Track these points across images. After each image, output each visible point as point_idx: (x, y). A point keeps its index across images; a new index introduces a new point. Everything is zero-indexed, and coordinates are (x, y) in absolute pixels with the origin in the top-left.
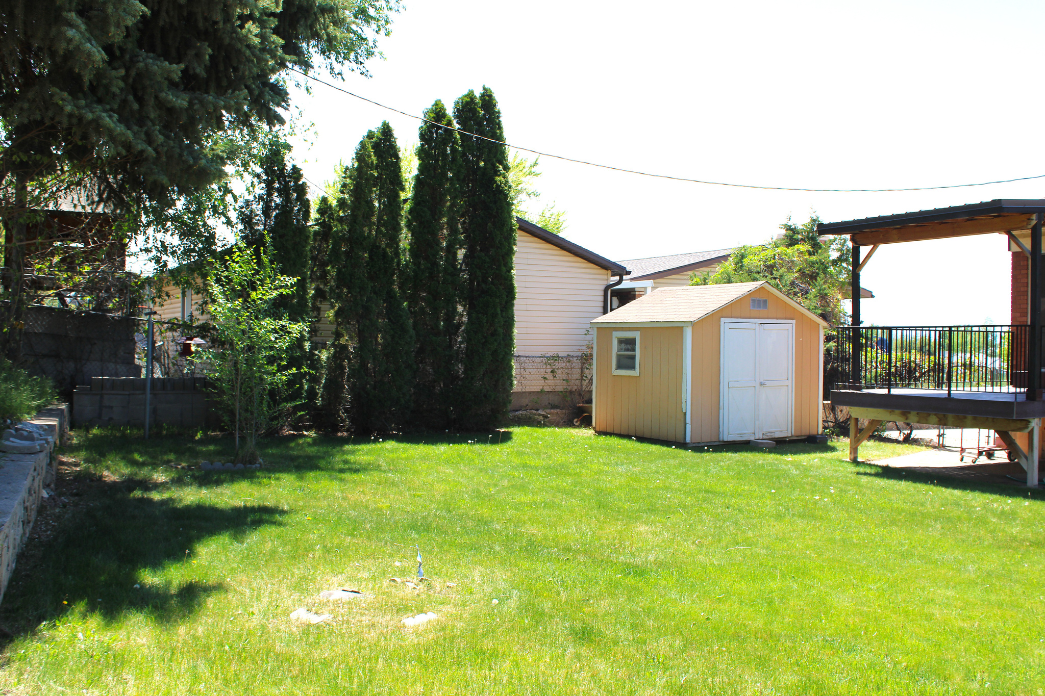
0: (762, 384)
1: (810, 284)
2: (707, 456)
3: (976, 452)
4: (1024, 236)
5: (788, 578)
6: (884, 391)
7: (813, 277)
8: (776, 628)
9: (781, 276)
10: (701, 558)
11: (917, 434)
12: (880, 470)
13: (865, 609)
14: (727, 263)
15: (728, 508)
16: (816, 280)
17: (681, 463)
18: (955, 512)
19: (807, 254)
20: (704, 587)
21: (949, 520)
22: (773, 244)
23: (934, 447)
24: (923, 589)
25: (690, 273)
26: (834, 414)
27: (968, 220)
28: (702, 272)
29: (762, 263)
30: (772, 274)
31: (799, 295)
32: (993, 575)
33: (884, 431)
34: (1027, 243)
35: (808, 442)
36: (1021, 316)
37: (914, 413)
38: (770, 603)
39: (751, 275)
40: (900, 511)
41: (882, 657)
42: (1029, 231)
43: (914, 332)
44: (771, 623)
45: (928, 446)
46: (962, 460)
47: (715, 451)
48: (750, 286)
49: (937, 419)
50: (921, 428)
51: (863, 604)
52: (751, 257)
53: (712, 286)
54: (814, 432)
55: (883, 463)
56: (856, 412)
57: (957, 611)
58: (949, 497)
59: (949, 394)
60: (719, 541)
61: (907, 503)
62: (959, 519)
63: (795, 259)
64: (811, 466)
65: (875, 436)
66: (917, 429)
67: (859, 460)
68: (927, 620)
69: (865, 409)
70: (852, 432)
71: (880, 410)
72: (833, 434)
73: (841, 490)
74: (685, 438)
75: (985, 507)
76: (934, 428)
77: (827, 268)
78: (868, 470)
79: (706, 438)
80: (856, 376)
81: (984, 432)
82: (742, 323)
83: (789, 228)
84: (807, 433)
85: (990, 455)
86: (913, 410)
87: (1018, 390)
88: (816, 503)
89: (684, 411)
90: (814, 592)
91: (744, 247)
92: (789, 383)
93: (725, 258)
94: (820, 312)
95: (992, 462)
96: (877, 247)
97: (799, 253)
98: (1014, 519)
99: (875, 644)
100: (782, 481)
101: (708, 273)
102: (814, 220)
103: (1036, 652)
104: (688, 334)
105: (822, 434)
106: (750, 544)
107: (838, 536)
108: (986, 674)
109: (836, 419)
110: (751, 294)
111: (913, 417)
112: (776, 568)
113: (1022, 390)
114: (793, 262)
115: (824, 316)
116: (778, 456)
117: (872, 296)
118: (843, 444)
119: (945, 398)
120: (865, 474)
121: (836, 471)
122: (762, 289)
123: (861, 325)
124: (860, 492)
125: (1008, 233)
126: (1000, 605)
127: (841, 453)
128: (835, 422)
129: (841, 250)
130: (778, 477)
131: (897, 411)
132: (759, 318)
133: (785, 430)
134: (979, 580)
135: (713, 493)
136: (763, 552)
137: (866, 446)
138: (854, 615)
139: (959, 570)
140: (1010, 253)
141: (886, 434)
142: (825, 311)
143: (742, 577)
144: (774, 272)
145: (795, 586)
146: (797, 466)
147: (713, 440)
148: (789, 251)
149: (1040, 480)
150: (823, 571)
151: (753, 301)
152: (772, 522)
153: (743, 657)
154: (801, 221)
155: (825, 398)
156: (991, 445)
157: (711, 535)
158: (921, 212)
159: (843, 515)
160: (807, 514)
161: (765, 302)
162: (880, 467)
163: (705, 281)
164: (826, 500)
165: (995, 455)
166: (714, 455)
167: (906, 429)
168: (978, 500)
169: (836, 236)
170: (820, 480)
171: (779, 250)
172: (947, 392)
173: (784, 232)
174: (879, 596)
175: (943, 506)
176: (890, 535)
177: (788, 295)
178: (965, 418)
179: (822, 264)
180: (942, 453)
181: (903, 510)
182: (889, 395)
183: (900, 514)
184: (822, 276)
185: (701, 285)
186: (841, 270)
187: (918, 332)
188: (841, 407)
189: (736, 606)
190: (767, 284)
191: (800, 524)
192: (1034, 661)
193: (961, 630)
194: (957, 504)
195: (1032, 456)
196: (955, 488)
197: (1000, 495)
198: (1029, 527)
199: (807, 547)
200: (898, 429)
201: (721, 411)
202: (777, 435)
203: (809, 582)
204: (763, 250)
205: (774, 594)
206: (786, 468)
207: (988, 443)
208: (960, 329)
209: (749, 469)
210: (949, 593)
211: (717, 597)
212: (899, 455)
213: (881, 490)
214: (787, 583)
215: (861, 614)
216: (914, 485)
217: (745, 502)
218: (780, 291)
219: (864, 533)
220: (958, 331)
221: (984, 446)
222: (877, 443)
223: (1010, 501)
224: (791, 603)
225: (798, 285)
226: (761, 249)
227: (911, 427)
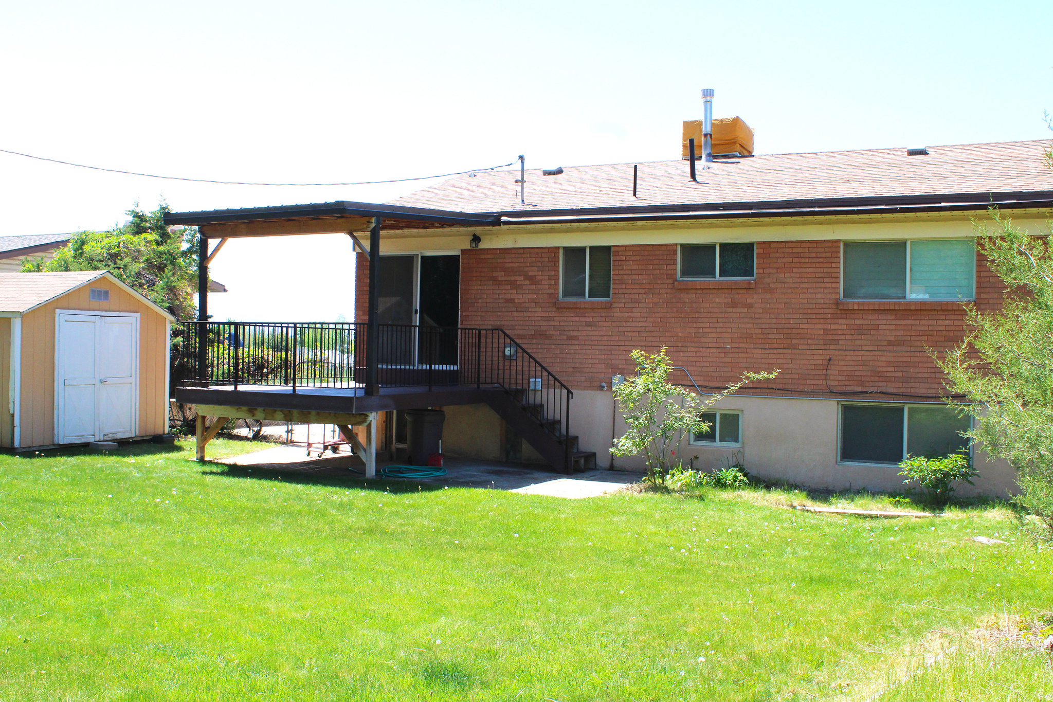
0: (102, 382)
1: (157, 276)
2: (38, 461)
3: (322, 446)
4: (365, 238)
5: (121, 587)
6: (230, 388)
7: (161, 268)
8: (104, 642)
9: (125, 266)
10: (24, 575)
11: (266, 431)
12: (226, 468)
13: (201, 611)
14: (66, 249)
15: (58, 517)
16: (164, 271)
17: (6, 471)
18: (298, 506)
19: (154, 243)
20: (24, 606)
21: (290, 514)
22: (118, 232)
23: (283, 443)
24: (260, 585)
25: (22, 258)
26: (183, 412)
27: (314, 219)
28: (38, 256)
29: (104, 250)
30: (115, 263)
31: (145, 287)
32: (328, 565)
33: (234, 428)
34: (367, 245)
35: (154, 442)
36: (363, 315)
37: (260, 409)
38: (99, 615)
39: (92, 263)
40: (243, 509)
41: (215, 656)
42: (368, 234)
43: (266, 328)
44: (99, 637)
45: (277, 442)
46: (309, 455)
47: (47, 456)
48: (90, 275)
49: (283, 416)
50: (270, 425)
51: (198, 607)
52: (93, 244)
53: (47, 273)
54: (160, 432)
55: (230, 461)
56: (201, 409)
57: (292, 603)
58: (293, 492)
59: (294, 390)
60: (46, 554)
61: (251, 500)
62: (300, 513)
63: (142, 248)
64: (155, 467)
65: (225, 434)
66: (267, 425)
67: (207, 458)
68: (261, 615)
69: (211, 406)
70: (199, 430)
71: (228, 408)
72: (180, 433)
73: (184, 491)
74: (13, 443)
75: (325, 500)
76: (283, 425)
77: (176, 259)
78: (215, 469)
79: (38, 441)
80: (202, 372)
81: (330, 427)
82: (80, 316)
83: (136, 215)
84: (153, 433)
85: (335, 449)
86: (260, 407)
87: (357, 385)
88: (156, 506)
89: (11, 412)
90: (148, 598)
91: (85, 232)
92: (133, 380)
93: (64, 243)
94: (167, 305)
95: (336, 456)
96: (226, 240)
97: (146, 243)
98: (351, 509)
99: (209, 645)
100: (122, 484)
101: (42, 259)
102: (164, 209)
103: (361, 632)
104: (17, 327)
105: (168, 433)
106: (81, 555)
107: (178, 538)
108: (314, 660)
109: (184, 417)
110: (90, 284)
111: (260, 414)
112: (109, 577)
113: (361, 385)
114: (139, 251)
115: (172, 310)
116: (120, 459)
117: (225, 291)
118: (189, 443)
119: (290, 394)
120: (211, 473)
121: (181, 471)
122: (103, 279)
123: (210, 320)
124: (204, 491)
125: (351, 234)
126: (332, 593)
127: (188, 452)
128: (184, 421)
129: (191, 241)
130: (117, 481)
131: (245, 408)
132: (99, 310)
133: (127, 429)
134: (315, 571)
135: (43, 502)
136: (95, 562)
137: (214, 445)
138: (189, 618)
139: (296, 563)
140: (355, 253)
141: (236, 432)
142: (172, 304)
143: (68, 591)
144: (118, 262)
145: (128, 595)
146: (139, 468)
147: (47, 443)
148: (136, 239)
149: (377, 471)
150: (160, 576)
151: (93, 291)
152: (108, 529)
153: (65, 678)
154: (150, 209)
155: (171, 396)
156: (337, 439)
157: (36, 548)
158: (269, 208)
159: (185, 517)
160: (147, 518)
161: (106, 293)
162: (227, 465)
163: (38, 268)
164: (167, 502)
165: (340, 449)
166: (47, 460)
167: (254, 426)
168: (318, 493)
169: (187, 227)
170: (163, 481)
171: (124, 238)
172: (292, 388)
173: (131, 218)
174: (216, 596)
175: (285, 501)
176: (232, 534)
177: (133, 286)
178: (309, 413)
179: (171, 255)
180: (290, 449)
181: (246, 508)
182: (236, 391)
183: (243, 512)
184: (170, 267)
185: (34, 271)
186: (190, 262)
187: (271, 329)
188: (189, 405)
189: (61, 623)
190: (108, 273)
191: (139, 529)
192: (358, 642)
193: (294, 621)
194: (299, 498)
195: (370, 449)
196: (298, 482)
197: (340, 487)
198: (363, 516)
199: (144, 553)
200: (248, 426)
201: (56, 412)
202: (120, 436)
203: (143, 589)
204: (107, 237)
205: (104, 606)
206: (128, 470)
207: (333, 437)
208: (311, 326)
209: (86, 474)
210: (285, 586)
211: (39, 616)
212: (248, 453)
213: (225, 489)
214: (120, 593)
215: (196, 617)
216: (259, 481)
217: (79, 509)
218: (124, 281)
219: (205, 534)
220: (309, 328)
221: (329, 440)
222: (226, 441)
223: (347, 493)
224: (123, 613)
225: (144, 277)
226: (104, 236)
227: (261, 423)
